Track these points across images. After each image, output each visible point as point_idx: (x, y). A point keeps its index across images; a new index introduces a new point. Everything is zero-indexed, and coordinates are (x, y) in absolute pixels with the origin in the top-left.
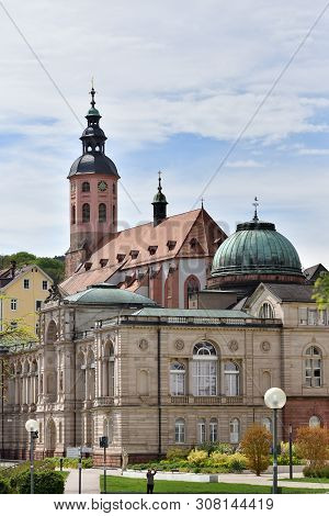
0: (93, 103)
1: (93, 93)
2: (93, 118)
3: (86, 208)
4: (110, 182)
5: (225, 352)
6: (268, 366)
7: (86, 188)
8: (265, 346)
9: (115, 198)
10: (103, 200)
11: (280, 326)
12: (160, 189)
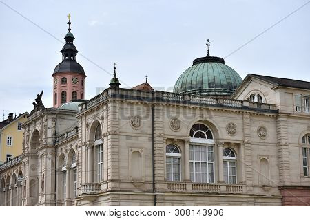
0: (69, 30)
1: (69, 23)
2: (69, 39)
3: (64, 94)
4: (80, 78)
5: (223, 135)
6: (265, 153)
7: (64, 81)
8: (262, 132)
9: (83, 89)
10: (75, 89)
11: (276, 112)
12: (115, 74)
